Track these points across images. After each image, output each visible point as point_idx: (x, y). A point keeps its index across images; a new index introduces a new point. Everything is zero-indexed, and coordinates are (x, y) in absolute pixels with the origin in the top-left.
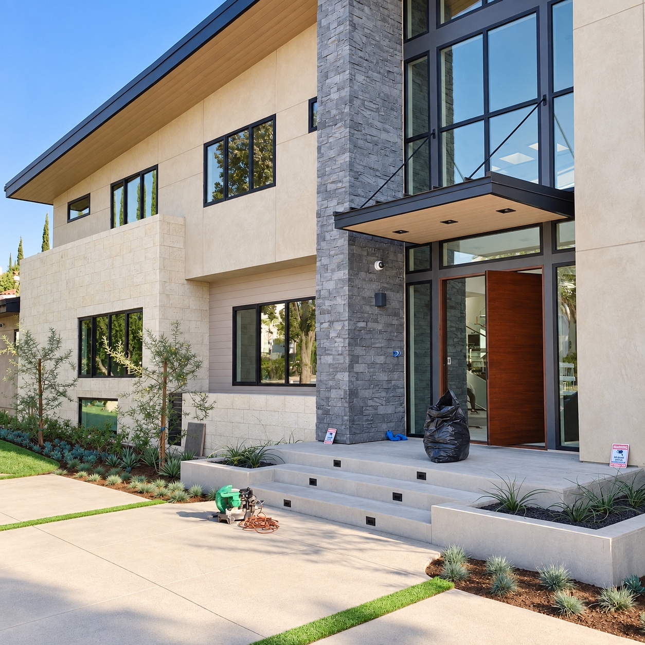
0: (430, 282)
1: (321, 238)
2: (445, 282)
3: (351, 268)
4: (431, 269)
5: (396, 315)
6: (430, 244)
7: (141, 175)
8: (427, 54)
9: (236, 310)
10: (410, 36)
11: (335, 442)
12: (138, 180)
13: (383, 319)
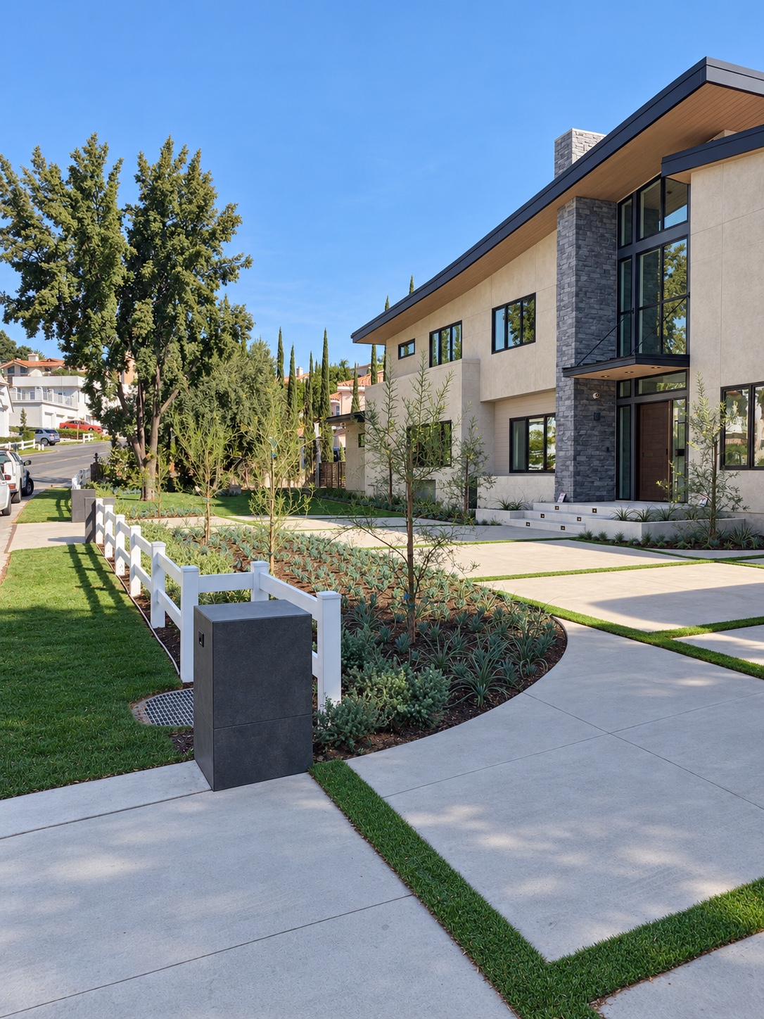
0: (630, 405)
1: (558, 379)
2: (638, 406)
3: (575, 398)
4: (630, 396)
5: (610, 425)
6: (630, 380)
7: (451, 327)
8: (631, 257)
9: (512, 421)
10: (623, 244)
11: (564, 501)
12: (449, 330)
13: (600, 428)
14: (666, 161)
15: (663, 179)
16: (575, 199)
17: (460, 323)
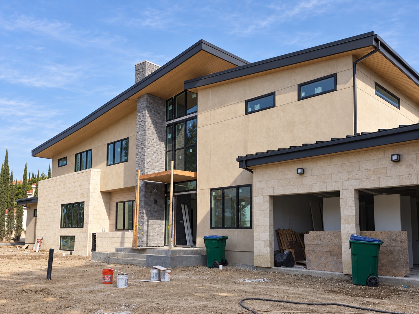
3: (145, 191)
5: (162, 207)
7: (87, 151)
8: (172, 125)
9: (117, 203)
10: (168, 119)
13: (157, 207)
14: (186, 83)
15: (185, 91)
16: (146, 95)
17: (91, 150)
